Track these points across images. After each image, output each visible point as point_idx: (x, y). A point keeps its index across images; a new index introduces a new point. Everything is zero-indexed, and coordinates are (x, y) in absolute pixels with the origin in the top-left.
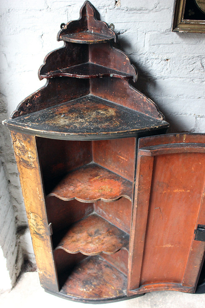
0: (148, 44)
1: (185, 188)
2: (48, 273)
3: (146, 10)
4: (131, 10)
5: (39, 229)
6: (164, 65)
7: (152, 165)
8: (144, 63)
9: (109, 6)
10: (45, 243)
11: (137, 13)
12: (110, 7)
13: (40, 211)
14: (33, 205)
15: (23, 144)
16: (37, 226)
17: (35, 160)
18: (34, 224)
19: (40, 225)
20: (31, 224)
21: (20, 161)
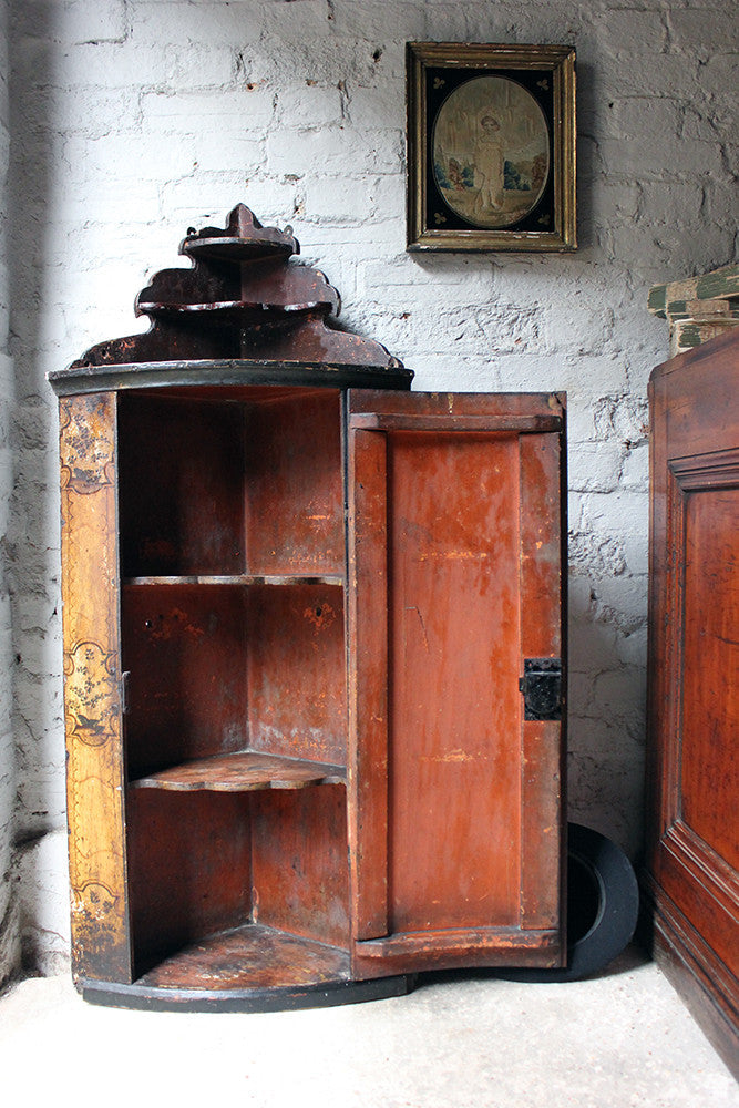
1: (471, 544)
2: (105, 896)
5: (92, 704)
6: (399, 327)
7: (383, 461)
9: (282, 214)
10: (104, 756)
12: (285, 216)
13: (103, 626)
14: (86, 614)
15: (85, 424)
16: (89, 691)
17: (109, 459)
18: (82, 686)
19: (99, 683)
20: (72, 696)
21: (71, 479)
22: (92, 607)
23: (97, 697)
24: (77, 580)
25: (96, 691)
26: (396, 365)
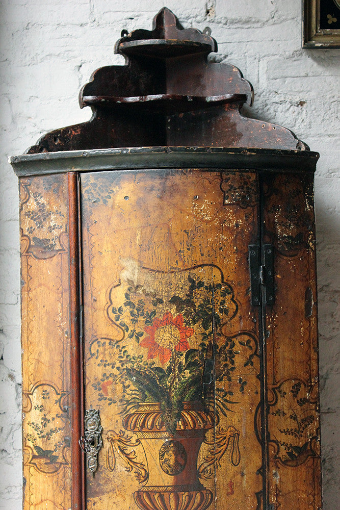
0: (265, 76)
3: (258, 22)
4: (232, 22)
5: (47, 437)
6: (296, 113)
8: (260, 112)
9: (196, 16)
10: (57, 482)
11: (242, 28)
12: (198, 18)
13: (58, 371)
14: (42, 360)
15: (42, 200)
16: (45, 426)
17: (63, 230)
18: (39, 421)
19: (53, 419)
20: (30, 430)
21: (30, 246)
22: (48, 354)
23: (52, 431)
24: (35, 331)
25: (51, 426)
26: (303, 149)
